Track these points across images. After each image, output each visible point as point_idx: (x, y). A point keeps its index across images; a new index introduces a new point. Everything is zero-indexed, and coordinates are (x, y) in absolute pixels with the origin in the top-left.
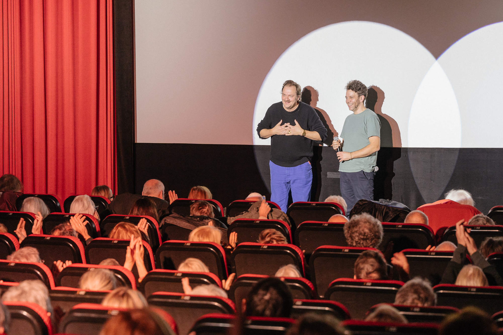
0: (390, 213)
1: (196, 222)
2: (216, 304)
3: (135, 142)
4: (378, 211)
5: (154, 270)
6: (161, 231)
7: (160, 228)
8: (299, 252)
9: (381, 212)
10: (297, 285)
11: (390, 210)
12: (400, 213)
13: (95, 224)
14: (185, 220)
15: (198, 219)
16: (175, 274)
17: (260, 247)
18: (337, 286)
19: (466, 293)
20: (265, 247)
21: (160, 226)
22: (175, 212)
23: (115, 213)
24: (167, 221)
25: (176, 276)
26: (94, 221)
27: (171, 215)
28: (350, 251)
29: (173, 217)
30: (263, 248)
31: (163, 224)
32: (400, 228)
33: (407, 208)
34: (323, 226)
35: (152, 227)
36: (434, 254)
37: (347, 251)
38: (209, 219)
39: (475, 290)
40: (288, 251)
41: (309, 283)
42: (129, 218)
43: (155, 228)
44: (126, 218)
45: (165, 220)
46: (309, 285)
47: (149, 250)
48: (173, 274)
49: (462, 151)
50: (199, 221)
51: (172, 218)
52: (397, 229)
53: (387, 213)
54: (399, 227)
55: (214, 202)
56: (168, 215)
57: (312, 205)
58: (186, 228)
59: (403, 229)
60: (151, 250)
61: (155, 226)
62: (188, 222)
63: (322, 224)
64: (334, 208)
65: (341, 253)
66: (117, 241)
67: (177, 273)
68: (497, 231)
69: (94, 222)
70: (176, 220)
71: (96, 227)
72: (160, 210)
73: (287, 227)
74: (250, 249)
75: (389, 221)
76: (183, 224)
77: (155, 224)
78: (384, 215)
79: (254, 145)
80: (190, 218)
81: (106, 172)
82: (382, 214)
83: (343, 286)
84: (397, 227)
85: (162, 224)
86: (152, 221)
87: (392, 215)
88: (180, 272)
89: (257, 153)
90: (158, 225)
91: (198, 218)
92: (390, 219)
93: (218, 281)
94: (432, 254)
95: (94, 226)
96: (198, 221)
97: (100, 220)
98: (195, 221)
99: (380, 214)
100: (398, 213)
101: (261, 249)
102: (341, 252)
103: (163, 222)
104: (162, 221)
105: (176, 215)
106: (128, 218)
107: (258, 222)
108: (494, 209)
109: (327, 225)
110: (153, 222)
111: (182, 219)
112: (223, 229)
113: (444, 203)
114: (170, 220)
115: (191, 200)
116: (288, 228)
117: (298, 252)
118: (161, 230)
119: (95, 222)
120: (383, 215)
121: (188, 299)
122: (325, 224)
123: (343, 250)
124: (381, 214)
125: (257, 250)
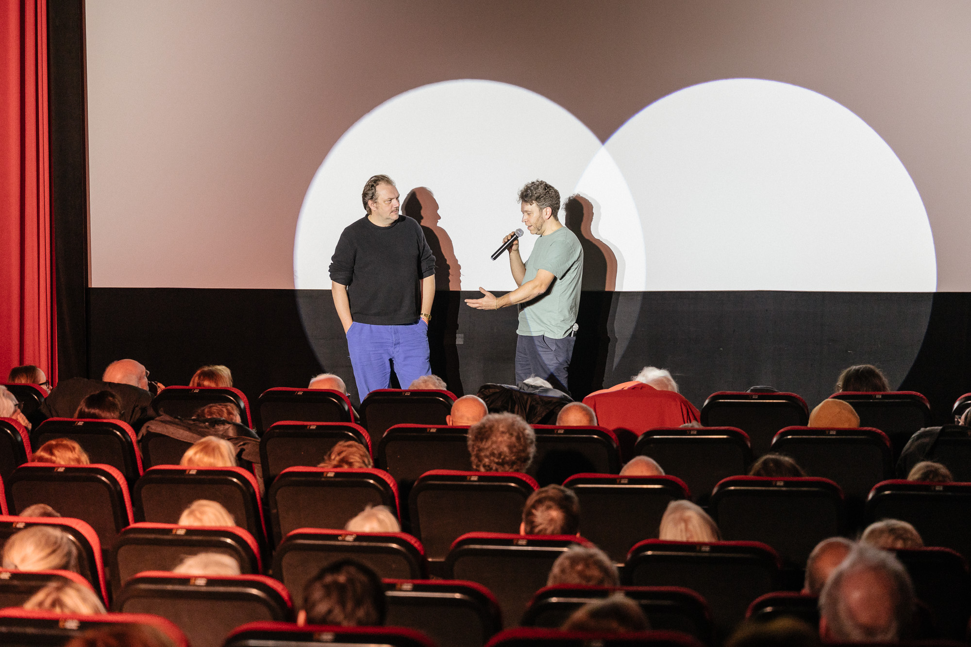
0: (539, 409)
1: (203, 430)
2: (254, 591)
3: (89, 286)
4: (517, 405)
5: (133, 525)
6: (141, 446)
7: (139, 442)
8: (391, 483)
9: (523, 407)
10: (394, 546)
11: (538, 403)
12: (556, 407)
13: (21, 435)
14: (184, 426)
15: (207, 424)
16: (174, 532)
17: (320, 474)
18: (466, 547)
19: (693, 554)
20: (331, 475)
21: (139, 438)
22: (166, 412)
23: (58, 416)
24: (151, 429)
25: (176, 535)
26: (20, 429)
27: (157, 418)
28: (481, 478)
29: (162, 422)
30: (327, 477)
31: (145, 434)
32: (560, 434)
33: (566, 397)
34: (428, 433)
35: (124, 440)
36: (626, 481)
37: (474, 478)
38: (226, 424)
39: (707, 549)
40: (372, 481)
41: (415, 542)
42: (83, 424)
43: (130, 440)
44: (78, 424)
45: (148, 427)
46: (416, 545)
47: (122, 484)
48: (169, 531)
49: (647, 296)
50: (208, 429)
51: (160, 423)
52: (555, 436)
53: (532, 408)
54: (559, 432)
55: (233, 393)
56: (152, 418)
57: (404, 394)
58: (185, 441)
59: (565, 436)
60: (125, 483)
61: (130, 437)
62: (189, 429)
63: (425, 429)
64: (441, 399)
65: (464, 483)
66: (64, 468)
67: (177, 529)
68: (725, 437)
69: (20, 433)
70: (168, 426)
71: (24, 441)
72: (137, 406)
73: (365, 435)
74: (303, 479)
75: (537, 421)
76: (179, 433)
77: (130, 435)
78: (529, 410)
79: (296, 289)
80: (192, 423)
81: (37, 339)
82: (525, 409)
83: (478, 547)
84: (556, 432)
85: (143, 435)
86: (124, 428)
87: (541, 411)
88: (182, 528)
89: (301, 302)
90: (135, 435)
91: (207, 422)
92: (539, 419)
93: (253, 543)
94: (623, 481)
95: (19, 439)
96: (206, 427)
97: (30, 426)
98: (202, 427)
99: (521, 409)
100: (552, 408)
101: (324, 477)
102: (464, 481)
103: (143, 431)
104: (142, 428)
105: (167, 418)
106: (81, 424)
107: (314, 428)
108: (713, 397)
109: (435, 431)
110: (127, 430)
111: (178, 424)
112: (251, 438)
113: (629, 389)
114: (156, 427)
115: (192, 390)
116: (366, 437)
117: (389, 481)
118: (141, 444)
119: (22, 433)
120: (527, 410)
121: (202, 584)
122: (431, 428)
123: (468, 478)
124: (523, 409)
125: (316, 480)
